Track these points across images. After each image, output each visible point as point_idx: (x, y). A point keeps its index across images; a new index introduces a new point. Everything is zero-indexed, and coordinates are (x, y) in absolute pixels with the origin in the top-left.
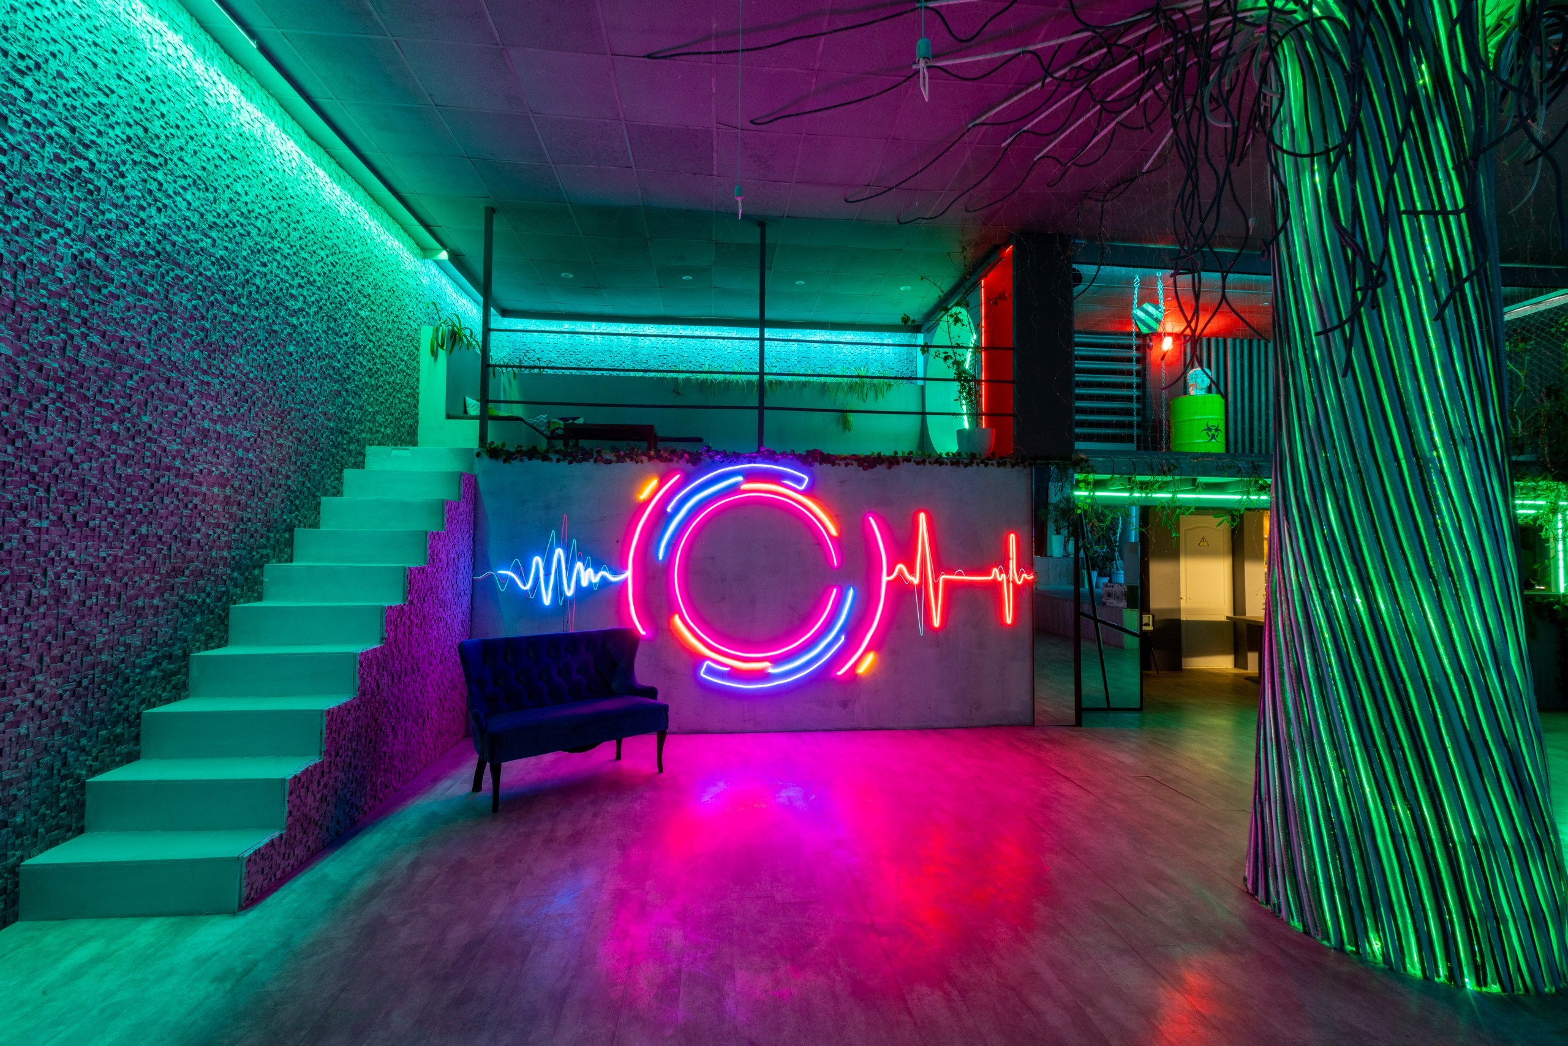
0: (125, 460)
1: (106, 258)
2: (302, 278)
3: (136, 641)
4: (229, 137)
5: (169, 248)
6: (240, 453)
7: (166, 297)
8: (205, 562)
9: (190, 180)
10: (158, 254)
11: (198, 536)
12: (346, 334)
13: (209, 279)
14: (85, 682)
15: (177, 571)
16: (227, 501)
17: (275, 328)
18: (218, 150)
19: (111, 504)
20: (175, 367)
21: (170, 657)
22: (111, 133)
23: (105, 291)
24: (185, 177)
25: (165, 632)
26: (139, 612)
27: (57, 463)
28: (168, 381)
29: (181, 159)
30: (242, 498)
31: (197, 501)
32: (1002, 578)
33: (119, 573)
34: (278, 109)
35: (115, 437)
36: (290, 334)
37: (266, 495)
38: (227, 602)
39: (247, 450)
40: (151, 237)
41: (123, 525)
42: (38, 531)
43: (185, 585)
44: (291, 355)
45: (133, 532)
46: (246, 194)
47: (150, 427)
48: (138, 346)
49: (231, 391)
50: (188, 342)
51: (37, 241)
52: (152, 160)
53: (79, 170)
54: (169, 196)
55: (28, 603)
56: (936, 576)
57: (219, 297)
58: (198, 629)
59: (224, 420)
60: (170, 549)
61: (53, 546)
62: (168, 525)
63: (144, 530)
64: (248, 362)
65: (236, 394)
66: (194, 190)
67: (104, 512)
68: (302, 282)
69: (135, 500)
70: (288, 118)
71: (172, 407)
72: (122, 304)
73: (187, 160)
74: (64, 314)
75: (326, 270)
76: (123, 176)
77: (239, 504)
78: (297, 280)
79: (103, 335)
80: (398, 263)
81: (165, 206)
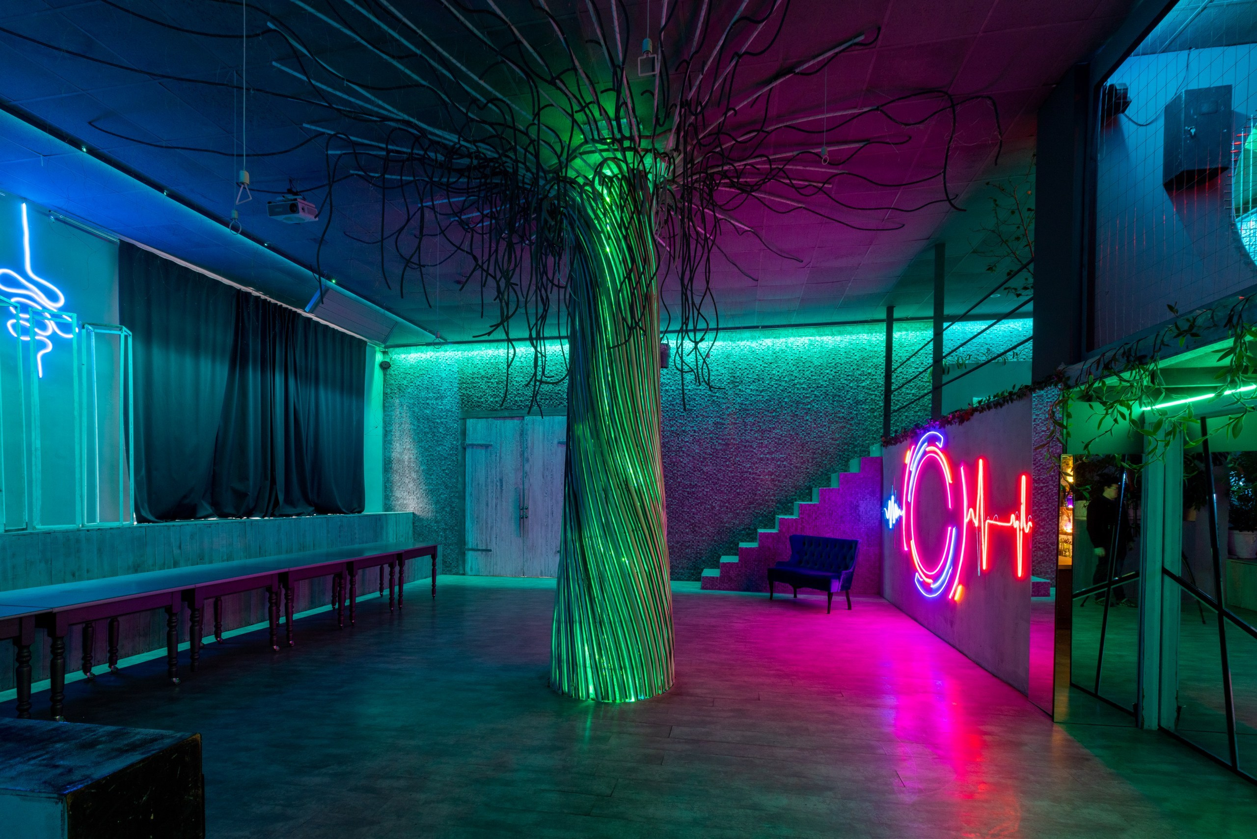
0: (731, 472)
1: (723, 419)
2: (814, 387)
3: (737, 522)
4: (769, 357)
6: (779, 463)
8: (763, 500)
15: (751, 503)
16: (773, 480)
18: (764, 365)
20: (747, 441)
21: (749, 529)
25: (747, 521)
26: (738, 514)
27: (711, 475)
29: (748, 377)
30: (781, 479)
31: (758, 481)
32: (1016, 524)
35: (728, 466)
38: (774, 514)
39: (783, 462)
40: (737, 407)
42: (707, 492)
43: (755, 507)
44: (807, 420)
46: (779, 371)
48: (734, 439)
50: (752, 432)
52: (736, 384)
56: (984, 521)
58: (761, 522)
59: (770, 453)
61: (711, 495)
62: (747, 488)
63: (738, 491)
66: (754, 384)
68: (814, 389)
69: (735, 482)
71: (747, 454)
73: (750, 376)
74: (711, 438)
75: (831, 377)
77: (779, 481)
78: (810, 390)
79: (722, 439)
81: (742, 395)
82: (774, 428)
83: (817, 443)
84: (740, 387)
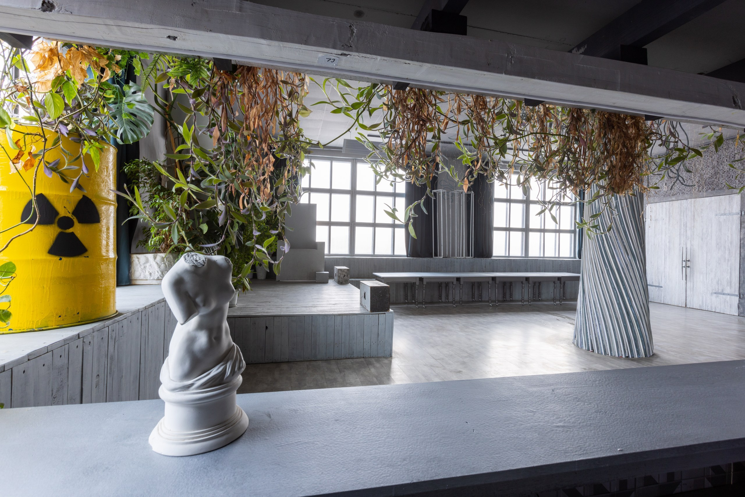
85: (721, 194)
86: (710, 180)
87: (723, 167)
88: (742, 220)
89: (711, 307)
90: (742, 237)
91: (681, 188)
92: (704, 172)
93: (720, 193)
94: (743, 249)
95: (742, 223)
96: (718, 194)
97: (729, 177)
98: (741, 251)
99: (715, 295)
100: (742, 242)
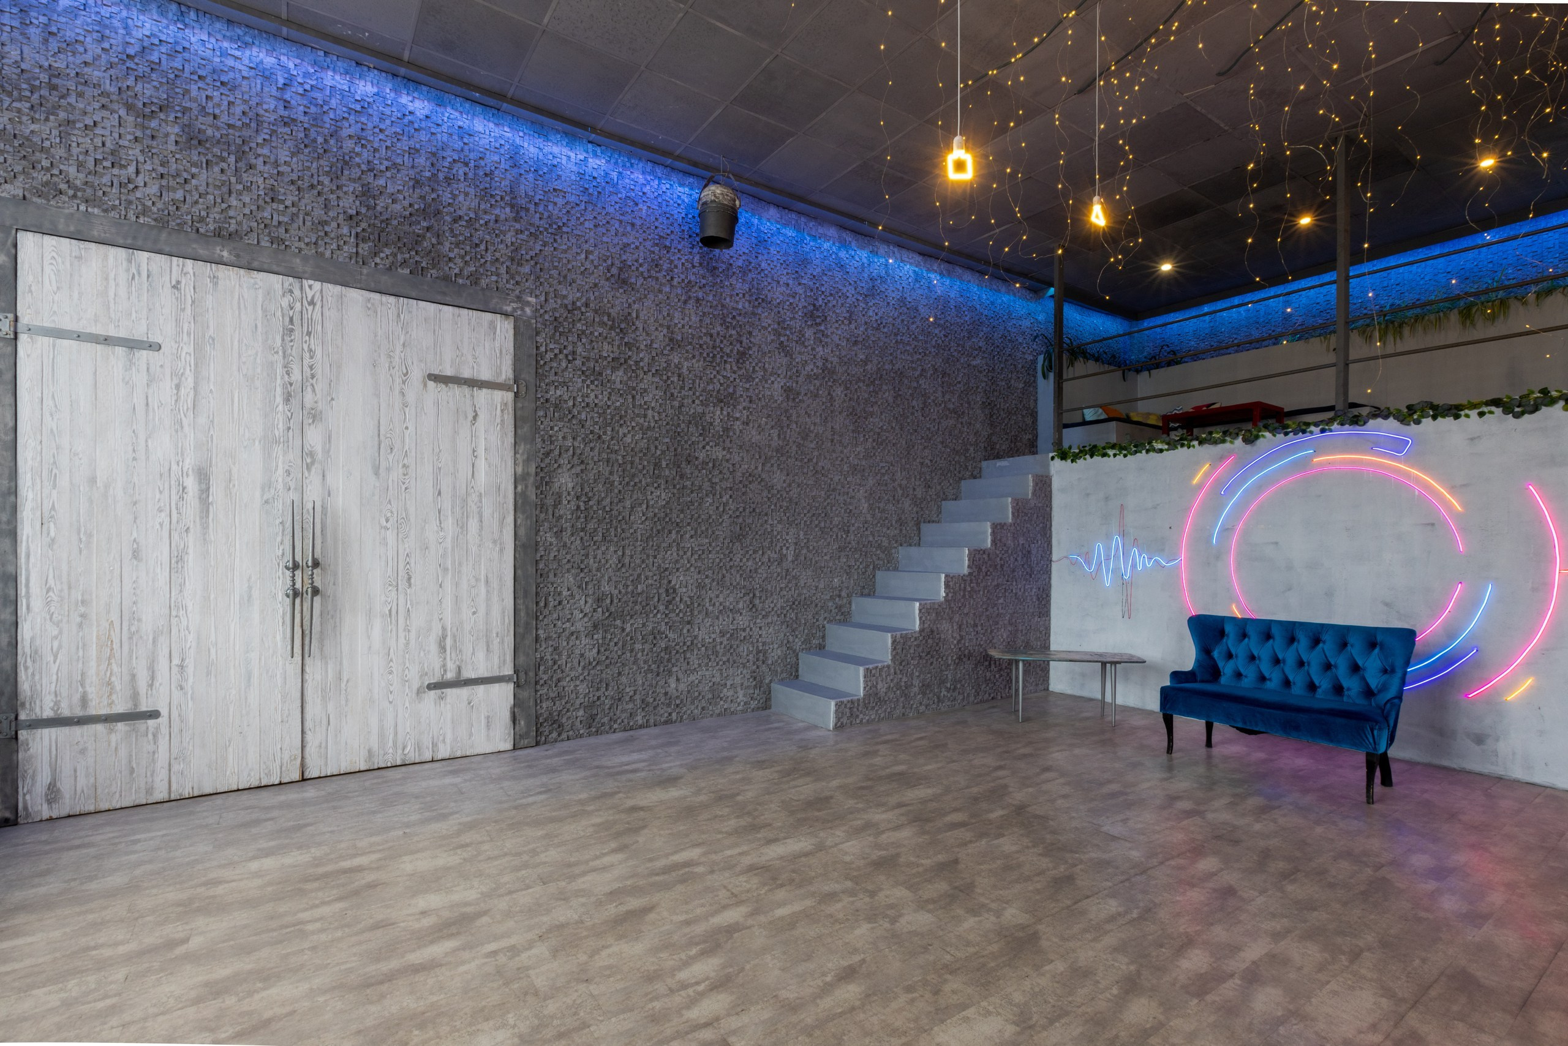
2: (920, 353)
4: (864, 285)
5: (829, 366)
6: (878, 477)
7: (829, 394)
9: (840, 322)
10: (823, 371)
11: (853, 528)
12: (959, 382)
13: (853, 376)
14: (797, 603)
17: (900, 393)
18: (856, 296)
19: (805, 512)
22: (796, 316)
23: (797, 400)
24: (837, 321)
25: (835, 581)
26: (821, 569)
28: (832, 441)
29: (834, 312)
30: (882, 505)
31: (851, 507)
33: (811, 548)
34: (896, 250)
36: (911, 395)
37: (898, 501)
38: (874, 569)
39: (883, 475)
41: (811, 522)
43: (846, 555)
44: (913, 407)
45: (816, 526)
46: (876, 314)
47: (823, 468)
49: (870, 440)
51: (766, 386)
53: (782, 342)
54: (827, 336)
55: (769, 561)
57: (861, 384)
58: (854, 581)
60: (837, 536)
64: (882, 420)
65: (874, 441)
66: (842, 326)
67: (802, 515)
68: (920, 357)
70: (904, 251)
72: (804, 405)
73: (837, 311)
75: (940, 342)
76: (803, 336)
77: (879, 508)
78: (916, 357)
80: (1010, 313)
81: (826, 343)
82: (872, 414)
83: (925, 448)
84: (822, 328)
85: (448, 299)
86: (406, 228)
87: (454, 197)
88: (519, 413)
89: (419, 747)
90: (520, 470)
91: (266, 214)
92: (381, 182)
93: (444, 294)
94: (523, 512)
95: (518, 424)
96: (439, 298)
97: (477, 245)
98: (519, 522)
99: (433, 693)
100: (519, 488)
